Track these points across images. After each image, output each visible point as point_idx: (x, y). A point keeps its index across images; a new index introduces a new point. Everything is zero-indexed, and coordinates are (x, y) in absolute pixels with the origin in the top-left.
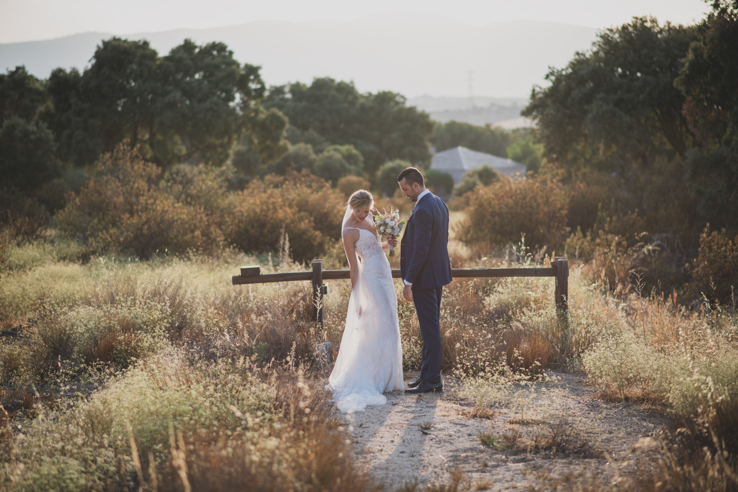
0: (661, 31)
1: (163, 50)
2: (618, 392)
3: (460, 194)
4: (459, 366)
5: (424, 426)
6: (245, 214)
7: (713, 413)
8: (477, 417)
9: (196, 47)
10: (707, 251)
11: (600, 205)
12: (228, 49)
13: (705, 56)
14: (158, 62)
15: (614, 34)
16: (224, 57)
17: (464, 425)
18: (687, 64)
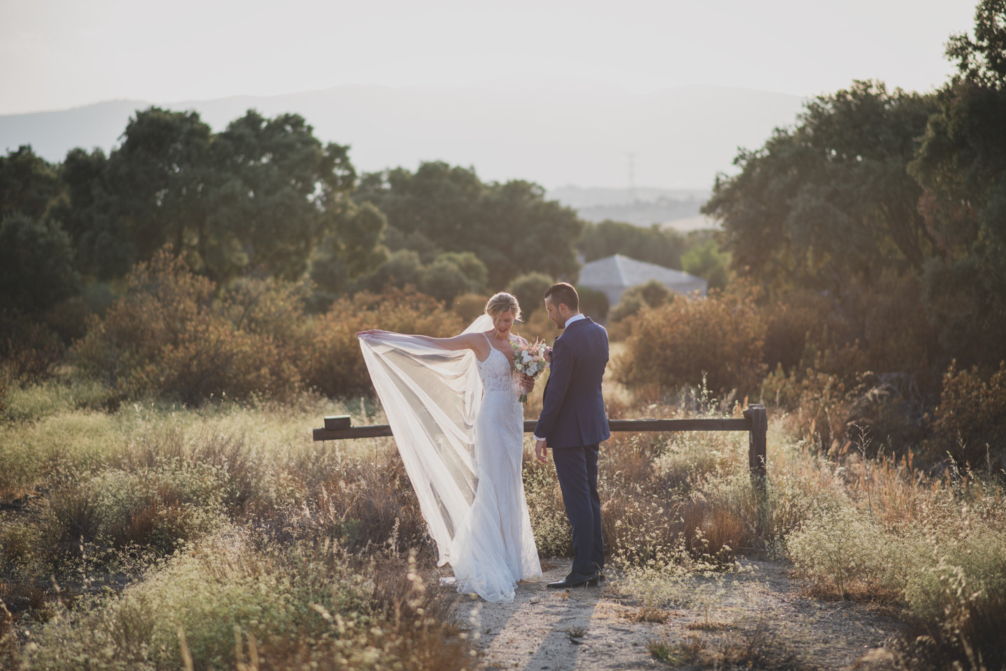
0: (890, 98)
1: (218, 125)
2: (836, 586)
3: (618, 318)
4: (620, 551)
5: (573, 633)
6: (329, 346)
7: (966, 615)
8: (644, 620)
9: (262, 120)
10: (953, 396)
11: (808, 334)
12: (307, 123)
13: (950, 134)
14: (212, 141)
15: (827, 103)
16: (301, 134)
17: (628, 632)
18: (925, 145)
